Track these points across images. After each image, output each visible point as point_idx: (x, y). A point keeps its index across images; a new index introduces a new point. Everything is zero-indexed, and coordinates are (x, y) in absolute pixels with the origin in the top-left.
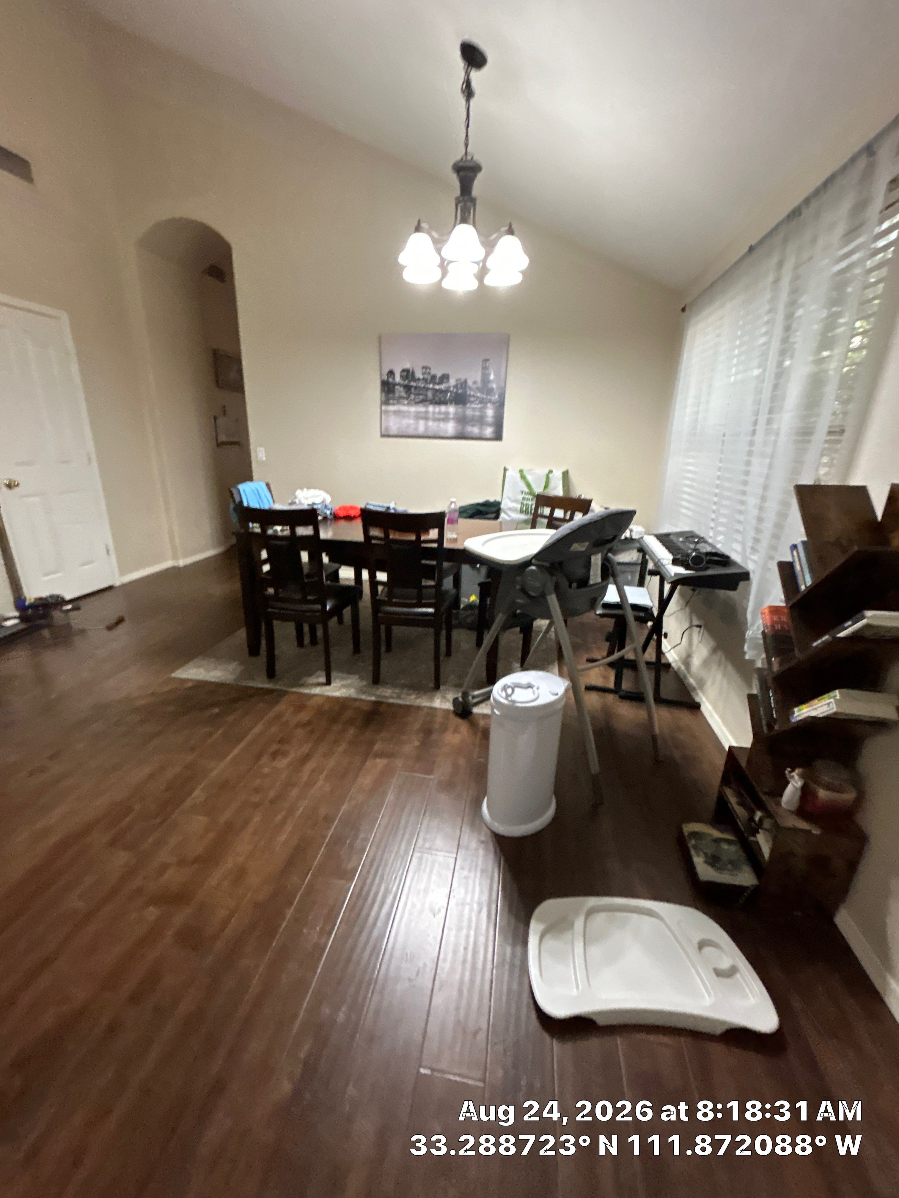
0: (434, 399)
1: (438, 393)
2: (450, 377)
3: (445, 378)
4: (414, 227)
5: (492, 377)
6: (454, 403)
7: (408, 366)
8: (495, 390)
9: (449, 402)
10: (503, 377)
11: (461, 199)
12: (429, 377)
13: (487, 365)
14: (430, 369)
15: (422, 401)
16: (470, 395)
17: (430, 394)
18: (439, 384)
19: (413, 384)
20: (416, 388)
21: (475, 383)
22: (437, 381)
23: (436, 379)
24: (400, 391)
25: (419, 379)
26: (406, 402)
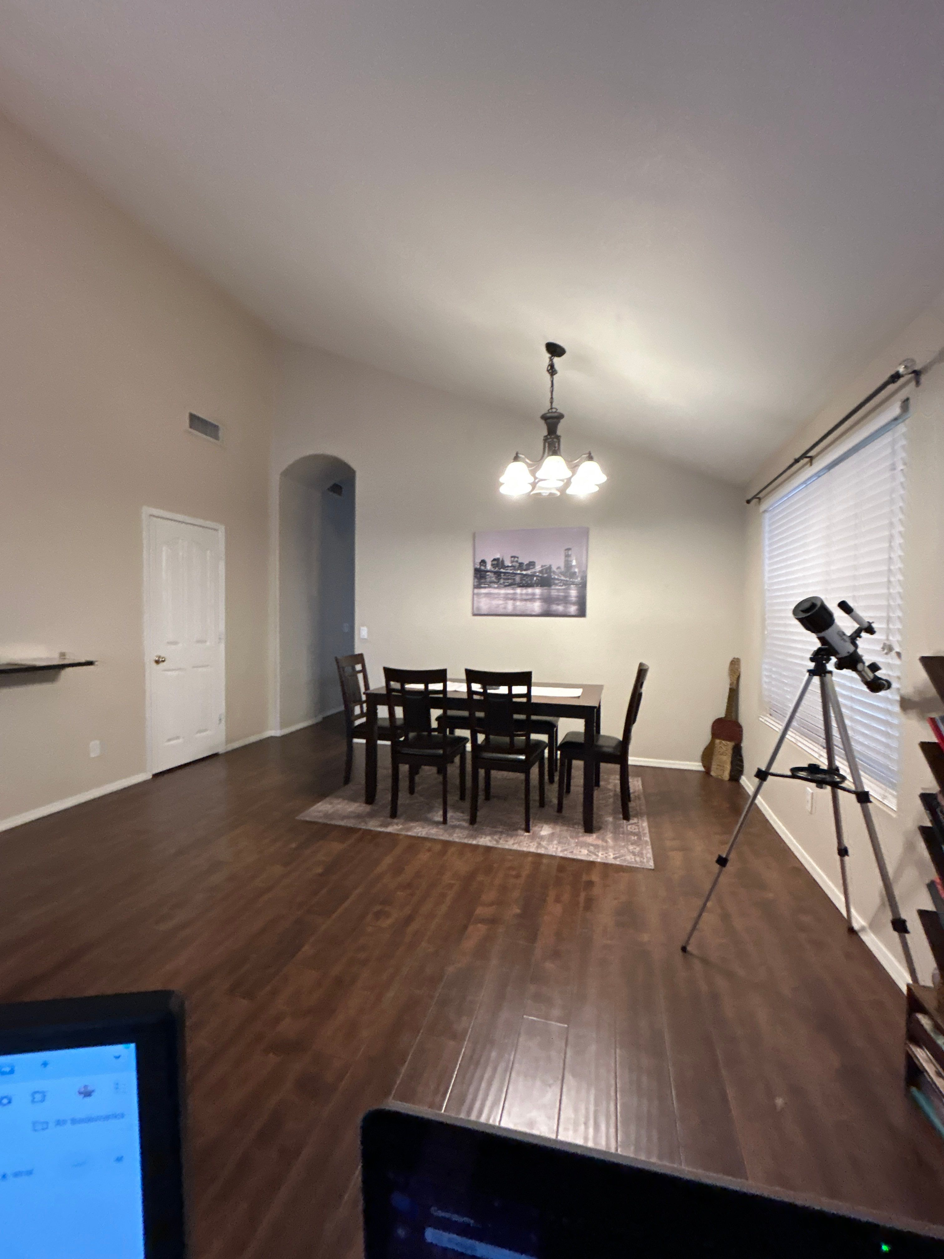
0: (521, 583)
1: (525, 578)
2: (536, 564)
3: (531, 564)
4: (513, 458)
5: (574, 563)
6: (539, 585)
7: (498, 556)
8: (577, 574)
9: (535, 585)
10: (584, 561)
11: (549, 437)
12: (517, 565)
13: (570, 553)
14: (518, 558)
15: (510, 585)
16: (555, 579)
17: (518, 579)
18: (525, 570)
19: (502, 570)
20: (505, 573)
21: (559, 568)
22: (524, 569)
23: (523, 566)
24: (491, 577)
25: (508, 566)
26: (496, 586)
